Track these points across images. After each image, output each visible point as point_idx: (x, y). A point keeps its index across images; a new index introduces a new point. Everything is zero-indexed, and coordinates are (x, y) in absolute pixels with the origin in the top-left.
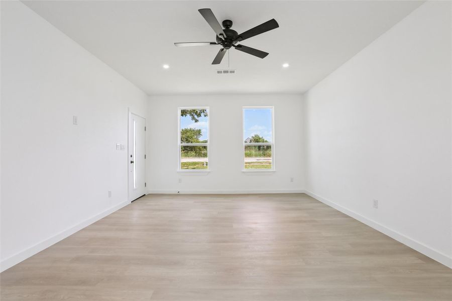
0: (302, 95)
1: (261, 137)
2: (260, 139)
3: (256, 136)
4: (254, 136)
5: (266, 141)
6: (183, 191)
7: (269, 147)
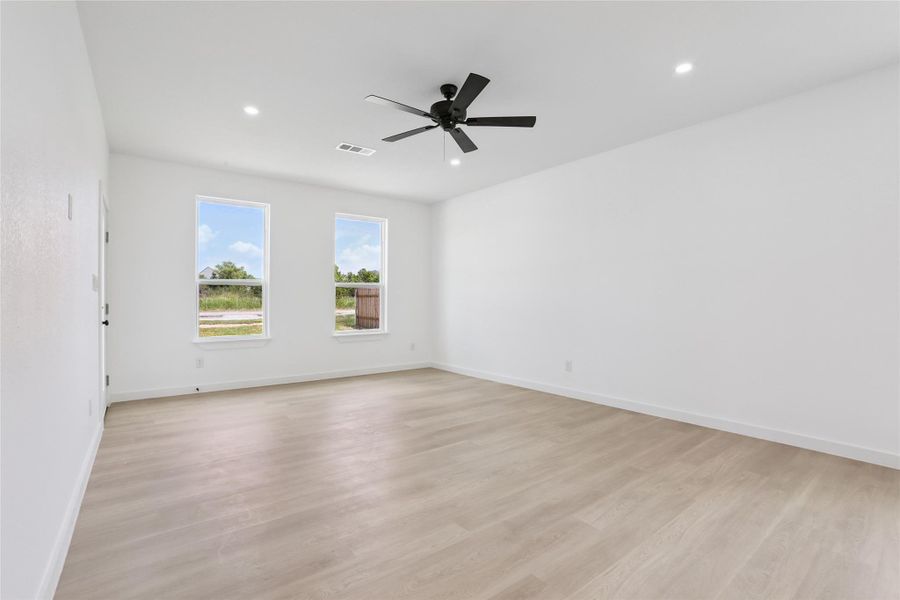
0: (430, 208)
1: (238, 266)
2: (236, 270)
3: (226, 264)
4: (221, 264)
5: (250, 277)
6: (206, 386)
7: (257, 291)
